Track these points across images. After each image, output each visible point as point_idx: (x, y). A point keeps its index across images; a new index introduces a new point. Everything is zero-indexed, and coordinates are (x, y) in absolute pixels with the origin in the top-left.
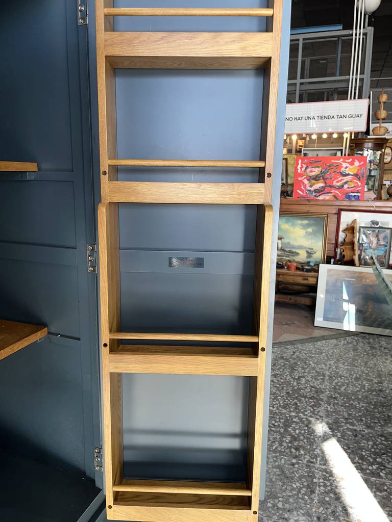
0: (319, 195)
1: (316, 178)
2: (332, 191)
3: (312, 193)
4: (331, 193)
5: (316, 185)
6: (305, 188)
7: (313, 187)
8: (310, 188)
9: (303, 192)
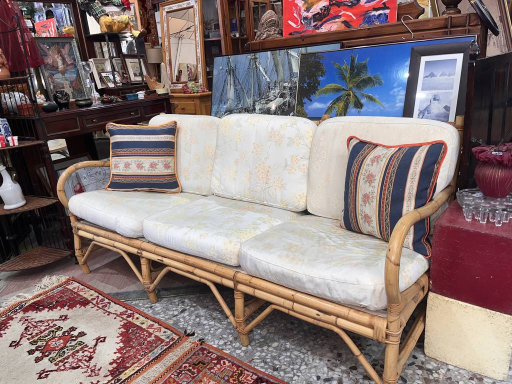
0: (321, 25)
2: (340, 14)
3: (310, 23)
4: (340, 17)
5: (315, 7)
6: (300, 15)
7: (311, 11)
8: (307, 14)
9: (296, 23)
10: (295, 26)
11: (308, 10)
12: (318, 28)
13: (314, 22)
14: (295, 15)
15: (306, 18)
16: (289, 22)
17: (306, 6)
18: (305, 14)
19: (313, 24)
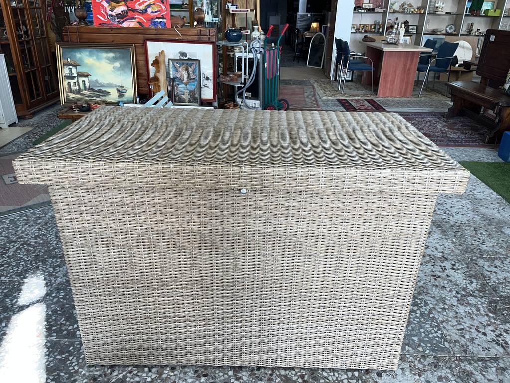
0: (123, 22)
2: (136, 17)
3: (115, 20)
4: (135, 19)
6: (106, 13)
7: (114, 11)
8: (112, 13)
9: (104, 18)
10: (103, 19)
11: (112, 10)
12: (121, 24)
13: (117, 19)
14: (102, 12)
15: (110, 16)
16: (98, 16)
17: (110, 7)
18: (110, 13)
19: (117, 20)
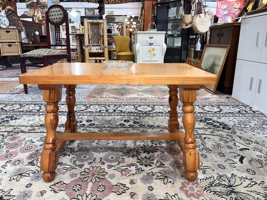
1: (225, 10)
5: (225, 13)
